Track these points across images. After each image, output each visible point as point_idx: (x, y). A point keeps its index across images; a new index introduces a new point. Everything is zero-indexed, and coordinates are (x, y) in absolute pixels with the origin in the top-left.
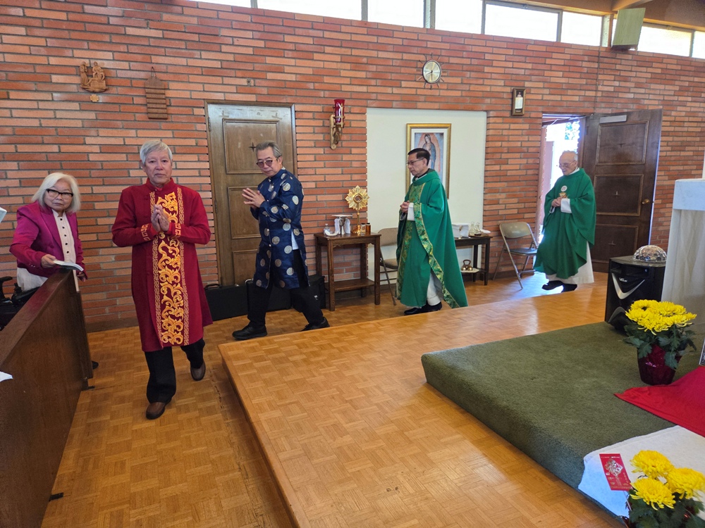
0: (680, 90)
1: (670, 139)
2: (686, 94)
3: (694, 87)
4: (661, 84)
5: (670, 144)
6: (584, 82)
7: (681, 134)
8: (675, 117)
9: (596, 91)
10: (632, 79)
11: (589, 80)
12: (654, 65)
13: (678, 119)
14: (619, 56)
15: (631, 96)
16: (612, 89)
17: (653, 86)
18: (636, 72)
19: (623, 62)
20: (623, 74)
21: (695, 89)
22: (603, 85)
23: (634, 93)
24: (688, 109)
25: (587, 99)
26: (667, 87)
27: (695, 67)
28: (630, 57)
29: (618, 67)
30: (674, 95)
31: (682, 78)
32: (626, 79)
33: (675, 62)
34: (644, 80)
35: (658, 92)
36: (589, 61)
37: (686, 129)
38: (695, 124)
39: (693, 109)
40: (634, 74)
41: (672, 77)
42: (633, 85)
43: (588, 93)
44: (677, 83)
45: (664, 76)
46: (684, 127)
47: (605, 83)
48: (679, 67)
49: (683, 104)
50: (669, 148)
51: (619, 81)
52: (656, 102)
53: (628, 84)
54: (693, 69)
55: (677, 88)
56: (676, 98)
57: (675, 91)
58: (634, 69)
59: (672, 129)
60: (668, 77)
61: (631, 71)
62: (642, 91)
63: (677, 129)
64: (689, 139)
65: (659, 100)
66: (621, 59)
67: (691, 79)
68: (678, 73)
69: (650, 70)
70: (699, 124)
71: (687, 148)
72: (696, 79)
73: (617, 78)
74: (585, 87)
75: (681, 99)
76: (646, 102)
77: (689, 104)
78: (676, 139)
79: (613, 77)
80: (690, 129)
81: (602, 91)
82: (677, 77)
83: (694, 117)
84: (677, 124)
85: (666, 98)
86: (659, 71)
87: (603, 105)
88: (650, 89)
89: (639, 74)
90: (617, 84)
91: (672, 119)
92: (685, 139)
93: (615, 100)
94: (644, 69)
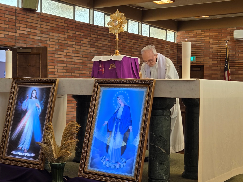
0: (68, 38)
1: (65, 65)
2: (72, 40)
3: (76, 37)
4: (56, 33)
5: (65, 68)
6: (7, 26)
7: (71, 63)
8: (67, 53)
9: (15, 33)
10: (38, 28)
11: (10, 26)
12: (51, 22)
13: (68, 54)
14: (29, 14)
15: (39, 38)
16: (26, 33)
17: (51, 34)
18: (40, 24)
19: (32, 18)
20: (32, 24)
21: (77, 38)
22: (19, 30)
23: (40, 37)
24: (74, 49)
25: (10, 37)
26: (60, 35)
27: (76, 26)
28: (36, 15)
29: (28, 20)
30: (65, 40)
31: (69, 31)
32: (34, 28)
33: (63, 21)
34: (46, 30)
35: (55, 38)
36: (9, 15)
37: (74, 60)
38: (79, 58)
39: (76, 49)
40: (39, 26)
41: (63, 30)
42: (39, 32)
43: (10, 33)
44: (66, 33)
45: (57, 29)
46: (72, 59)
47: (21, 29)
48: (66, 25)
49: (71, 46)
50: (65, 71)
51: (30, 29)
52: (55, 43)
53: (36, 31)
54: (74, 27)
55: (66, 37)
56: (66, 42)
57: (65, 38)
58: (38, 22)
59: (65, 60)
60: (60, 29)
61: (37, 24)
62: (45, 36)
63: (68, 60)
64: (76, 66)
65: (56, 42)
66: (30, 16)
67: (74, 32)
68: (66, 28)
69: (48, 24)
70: (81, 58)
71: (75, 71)
72: (77, 33)
73: (28, 27)
74: (8, 30)
75: (69, 43)
76: (48, 42)
77: (74, 46)
78: (68, 65)
79: (26, 26)
80: (76, 61)
81: (20, 33)
82: (66, 30)
83: (77, 54)
84: (68, 57)
85: (60, 41)
86: (55, 26)
87: (21, 41)
88: (50, 35)
89: (42, 26)
90: (29, 30)
91: (65, 54)
92: (73, 66)
93: (28, 39)
94: (45, 24)
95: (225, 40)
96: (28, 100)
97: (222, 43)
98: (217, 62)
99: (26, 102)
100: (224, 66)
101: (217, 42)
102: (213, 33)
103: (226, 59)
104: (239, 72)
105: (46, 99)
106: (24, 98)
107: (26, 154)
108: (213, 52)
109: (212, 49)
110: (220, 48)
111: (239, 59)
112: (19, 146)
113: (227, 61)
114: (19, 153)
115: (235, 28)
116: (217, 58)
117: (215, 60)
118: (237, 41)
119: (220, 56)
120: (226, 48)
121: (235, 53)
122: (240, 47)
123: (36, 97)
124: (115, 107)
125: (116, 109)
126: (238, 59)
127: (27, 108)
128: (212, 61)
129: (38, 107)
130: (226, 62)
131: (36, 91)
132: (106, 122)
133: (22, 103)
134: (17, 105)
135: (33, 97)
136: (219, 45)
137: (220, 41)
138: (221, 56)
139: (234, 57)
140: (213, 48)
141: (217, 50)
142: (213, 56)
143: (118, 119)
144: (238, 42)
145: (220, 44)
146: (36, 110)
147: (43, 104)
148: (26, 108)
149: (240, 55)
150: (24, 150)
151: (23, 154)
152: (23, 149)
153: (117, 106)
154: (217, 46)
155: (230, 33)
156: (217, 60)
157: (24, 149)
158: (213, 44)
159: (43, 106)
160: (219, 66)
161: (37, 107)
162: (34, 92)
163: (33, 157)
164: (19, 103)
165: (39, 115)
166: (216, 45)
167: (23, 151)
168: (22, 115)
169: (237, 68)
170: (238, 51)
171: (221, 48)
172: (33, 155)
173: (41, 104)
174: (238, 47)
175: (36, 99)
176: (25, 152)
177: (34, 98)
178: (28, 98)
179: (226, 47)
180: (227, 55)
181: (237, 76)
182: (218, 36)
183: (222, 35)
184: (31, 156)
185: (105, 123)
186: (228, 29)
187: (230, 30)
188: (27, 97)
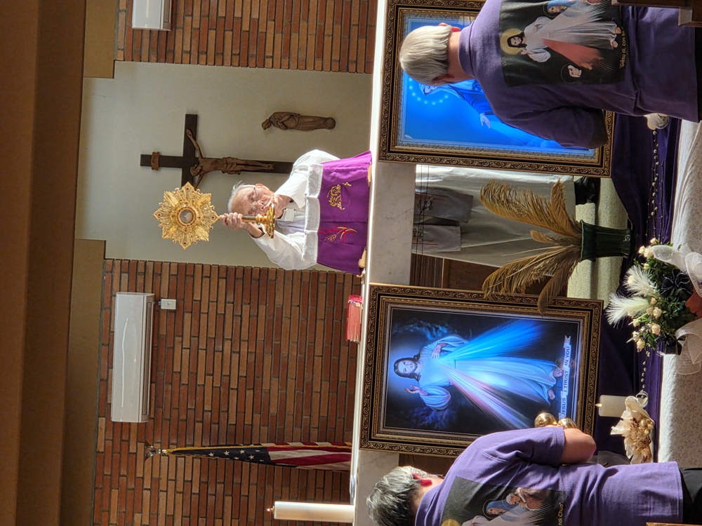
95: (146, 457)
96: (421, 389)
97: (156, 475)
98: (228, 499)
99: (429, 395)
100: (246, 464)
101: (147, 494)
102: (109, 512)
103: (219, 454)
104: (273, 410)
105: (422, 322)
106: (418, 403)
107: (566, 368)
108: (187, 512)
109: (173, 516)
110: (171, 484)
111: (224, 408)
112: (547, 399)
113: (228, 450)
114: (564, 394)
115: (102, 421)
116: (211, 499)
117: (219, 507)
118: (152, 416)
119: (204, 484)
120: (173, 457)
121: (198, 426)
122: (175, 404)
123: (416, 359)
124: (446, 97)
125: (451, 95)
126: (222, 414)
127: (444, 387)
128: (222, 518)
129: (443, 349)
130: (231, 457)
131: (398, 362)
132: (482, 120)
133: (430, 410)
134: (436, 426)
135: (415, 372)
136: (163, 487)
137: (147, 485)
138: (204, 479)
139: (215, 427)
140: (170, 512)
141: (179, 497)
142: (203, 511)
143: (476, 86)
144: (155, 412)
145: (156, 482)
146: (451, 352)
147: (434, 329)
148: (444, 393)
149: (207, 407)
150: (557, 379)
151: (566, 378)
152: (552, 384)
153: (445, 93)
154: (163, 495)
155: (117, 441)
156: (221, 499)
157: (553, 381)
158: (154, 515)
159: (440, 331)
160: (244, 492)
161: (442, 351)
162: (402, 367)
163: (574, 343)
164: (429, 420)
165: (465, 342)
166: (161, 499)
167: (559, 379)
168: (463, 403)
169: (257, 417)
170: (191, 413)
171: (175, 480)
172: (567, 345)
173: (435, 338)
174: (175, 413)
175: (421, 359)
176: (561, 375)
177: (419, 365)
178: (416, 388)
179: (174, 453)
180: (206, 452)
181: (289, 419)
182: (127, 489)
183: (123, 476)
184: (570, 351)
185: (484, 123)
186: (102, 450)
187: (105, 440)
188: (414, 392)
